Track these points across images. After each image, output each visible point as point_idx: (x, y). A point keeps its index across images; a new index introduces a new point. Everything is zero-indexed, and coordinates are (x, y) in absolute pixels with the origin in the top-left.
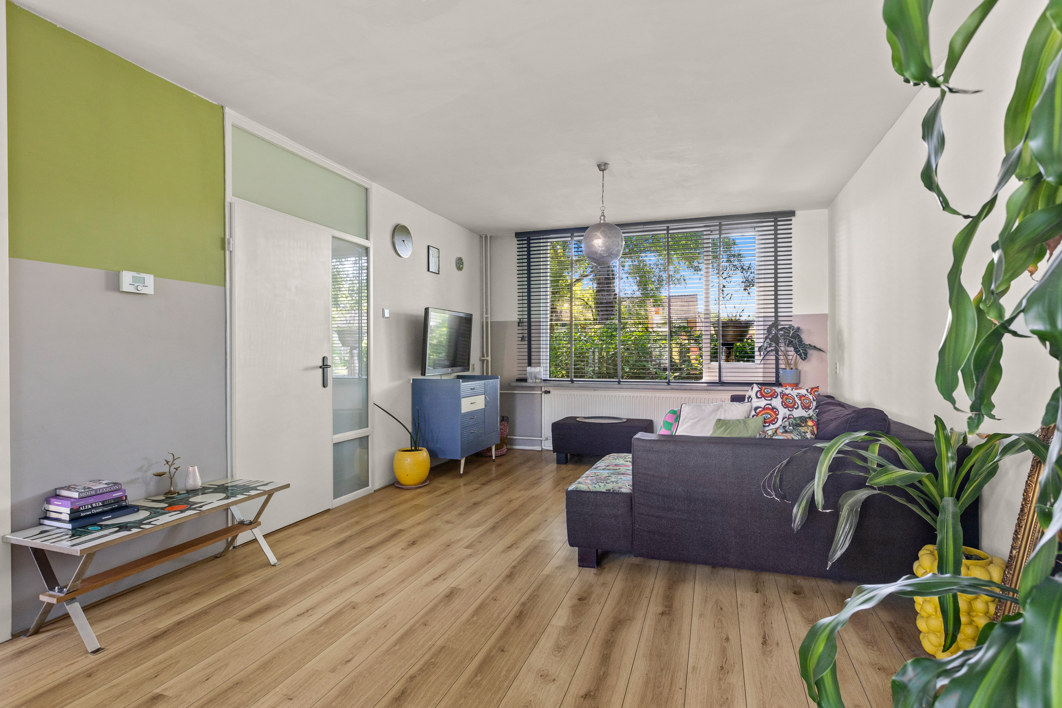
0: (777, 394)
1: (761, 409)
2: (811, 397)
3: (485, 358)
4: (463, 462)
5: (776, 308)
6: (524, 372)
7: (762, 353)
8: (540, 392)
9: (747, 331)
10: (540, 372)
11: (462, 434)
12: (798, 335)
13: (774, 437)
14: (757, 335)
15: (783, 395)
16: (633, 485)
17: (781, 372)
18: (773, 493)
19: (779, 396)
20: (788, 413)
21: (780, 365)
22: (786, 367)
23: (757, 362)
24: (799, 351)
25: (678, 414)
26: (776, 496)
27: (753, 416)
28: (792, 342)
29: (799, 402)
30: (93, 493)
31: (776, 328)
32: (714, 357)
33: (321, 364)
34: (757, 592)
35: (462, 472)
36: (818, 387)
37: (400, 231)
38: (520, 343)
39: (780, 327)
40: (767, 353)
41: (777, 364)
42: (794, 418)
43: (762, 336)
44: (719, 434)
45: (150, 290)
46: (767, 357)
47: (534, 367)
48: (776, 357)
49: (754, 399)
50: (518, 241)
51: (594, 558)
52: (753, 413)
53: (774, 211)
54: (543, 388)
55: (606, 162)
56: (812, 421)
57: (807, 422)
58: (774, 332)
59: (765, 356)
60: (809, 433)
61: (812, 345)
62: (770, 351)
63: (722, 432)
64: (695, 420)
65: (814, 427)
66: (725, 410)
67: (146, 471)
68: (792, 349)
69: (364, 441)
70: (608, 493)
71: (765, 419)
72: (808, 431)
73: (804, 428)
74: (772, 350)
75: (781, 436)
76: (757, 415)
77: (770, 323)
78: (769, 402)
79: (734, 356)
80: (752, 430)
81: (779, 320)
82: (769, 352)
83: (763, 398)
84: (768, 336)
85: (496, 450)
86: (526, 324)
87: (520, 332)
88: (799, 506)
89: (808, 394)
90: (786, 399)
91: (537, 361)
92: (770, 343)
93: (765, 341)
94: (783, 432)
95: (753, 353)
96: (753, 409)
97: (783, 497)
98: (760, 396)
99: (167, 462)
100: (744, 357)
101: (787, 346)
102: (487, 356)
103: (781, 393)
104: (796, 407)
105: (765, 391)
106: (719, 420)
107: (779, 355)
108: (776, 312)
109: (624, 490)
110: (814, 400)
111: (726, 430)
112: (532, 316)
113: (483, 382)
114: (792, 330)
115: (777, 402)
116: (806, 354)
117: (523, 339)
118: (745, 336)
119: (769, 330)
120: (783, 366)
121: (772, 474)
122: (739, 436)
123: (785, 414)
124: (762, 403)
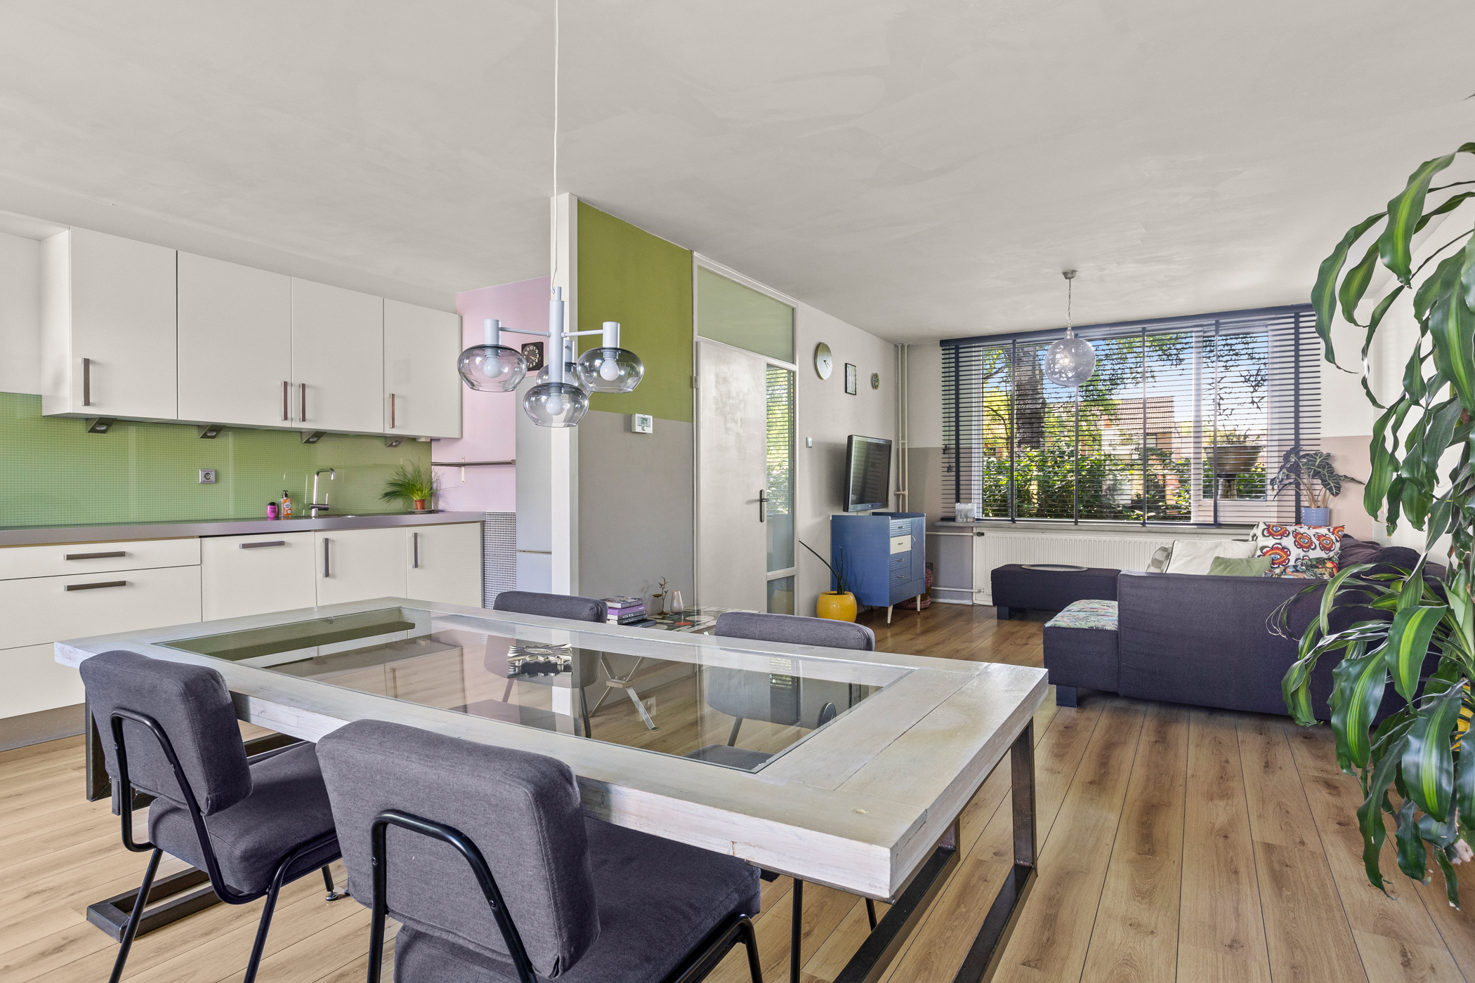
0: (1289, 533)
1: (1268, 549)
2: (1333, 537)
3: (901, 492)
4: (890, 610)
5: (1297, 429)
6: (952, 510)
7: (1276, 487)
8: (971, 534)
9: (1255, 459)
10: (972, 510)
11: (890, 579)
12: (1328, 464)
13: (1282, 577)
14: (1269, 463)
15: (1296, 534)
16: (1120, 621)
17: (1303, 511)
18: (1279, 630)
19: (1291, 534)
20: (1302, 554)
21: (1302, 502)
22: (1311, 504)
23: (1269, 498)
24: (1329, 484)
25: (1170, 551)
26: (1283, 633)
27: (1259, 556)
28: (1319, 472)
29: (1317, 543)
30: (628, 605)
31: (1297, 454)
32: (1207, 492)
33: (758, 498)
34: (1261, 734)
35: (889, 622)
36: (1343, 527)
37: (820, 348)
38: (946, 474)
39: (1302, 453)
40: (1283, 487)
41: (1298, 501)
42: (1310, 560)
43: (1276, 465)
44: (1218, 572)
45: (649, 430)
46: (1283, 492)
47: (964, 503)
48: (1296, 492)
49: (1260, 538)
50: (943, 350)
51: (1075, 699)
52: (1259, 553)
53: (1295, 304)
54: (974, 529)
55: (1073, 269)
56: (1333, 563)
57: (1325, 563)
58: (1293, 460)
59: (1280, 490)
60: (1327, 574)
61: (1349, 476)
62: (1287, 484)
63: (1221, 570)
64: (1190, 558)
65: (1334, 569)
66: (1225, 549)
67: (645, 592)
68: (1320, 482)
69: (790, 580)
70: (1091, 630)
71: (1273, 560)
72: (1326, 573)
73: (1321, 570)
74: (1290, 483)
75: (1290, 575)
76: (1264, 554)
77: (1288, 448)
78: (1278, 541)
79: (1235, 491)
80: (1259, 568)
81: (1301, 444)
82: (1285, 485)
83: (1271, 537)
84: (1285, 465)
85: (921, 601)
86: (954, 451)
87: (946, 460)
88: (1307, 638)
89: (1330, 534)
90: (1300, 538)
91: (968, 496)
92: (1287, 475)
93: (1279, 472)
94: (1293, 572)
95: (1263, 486)
96: (1258, 548)
97: (1290, 635)
98: (1268, 535)
99: (661, 585)
100: (1251, 492)
101: (1313, 478)
102: (904, 490)
103: (1293, 532)
104: (1312, 547)
105: (1274, 529)
106: (1218, 558)
107: (1300, 490)
108: (1297, 434)
109: (1108, 628)
110: (1337, 541)
111: (1225, 569)
112: (961, 442)
113: (909, 520)
114: (1320, 458)
115: (1288, 542)
116: (1338, 488)
117: (949, 469)
118: (1252, 464)
119: (1286, 458)
120: (1306, 504)
121: (1278, 612)
122: (1241, 575)
123: (1299, 554)
124: (1270, 542)
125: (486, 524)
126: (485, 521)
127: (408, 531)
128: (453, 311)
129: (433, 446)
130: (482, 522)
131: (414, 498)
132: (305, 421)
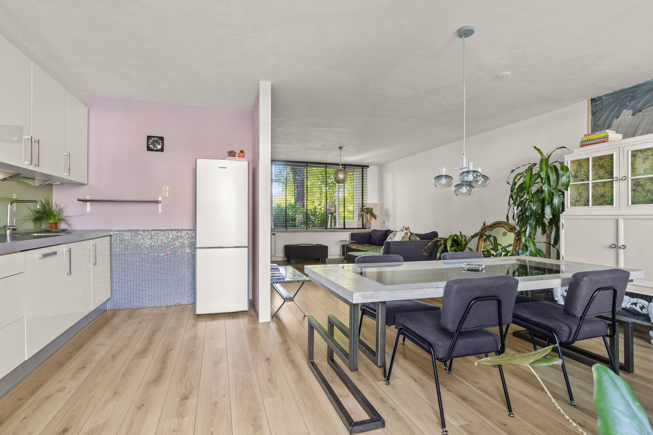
12: (372, 211)
22: (367, 222)
23: (355, 220)
39: (364, 208)
53: (362, 165)
81: (363, 205)
107: (364, 218)
108: (363, 202)
114: (370, 209)
125: (112, 237)
126: (112, 235)
127: (91, 242)
128: (86, 105)
129: (54, 187)
130: (110, 235)
131: (50, 222)
132: (39, 166)
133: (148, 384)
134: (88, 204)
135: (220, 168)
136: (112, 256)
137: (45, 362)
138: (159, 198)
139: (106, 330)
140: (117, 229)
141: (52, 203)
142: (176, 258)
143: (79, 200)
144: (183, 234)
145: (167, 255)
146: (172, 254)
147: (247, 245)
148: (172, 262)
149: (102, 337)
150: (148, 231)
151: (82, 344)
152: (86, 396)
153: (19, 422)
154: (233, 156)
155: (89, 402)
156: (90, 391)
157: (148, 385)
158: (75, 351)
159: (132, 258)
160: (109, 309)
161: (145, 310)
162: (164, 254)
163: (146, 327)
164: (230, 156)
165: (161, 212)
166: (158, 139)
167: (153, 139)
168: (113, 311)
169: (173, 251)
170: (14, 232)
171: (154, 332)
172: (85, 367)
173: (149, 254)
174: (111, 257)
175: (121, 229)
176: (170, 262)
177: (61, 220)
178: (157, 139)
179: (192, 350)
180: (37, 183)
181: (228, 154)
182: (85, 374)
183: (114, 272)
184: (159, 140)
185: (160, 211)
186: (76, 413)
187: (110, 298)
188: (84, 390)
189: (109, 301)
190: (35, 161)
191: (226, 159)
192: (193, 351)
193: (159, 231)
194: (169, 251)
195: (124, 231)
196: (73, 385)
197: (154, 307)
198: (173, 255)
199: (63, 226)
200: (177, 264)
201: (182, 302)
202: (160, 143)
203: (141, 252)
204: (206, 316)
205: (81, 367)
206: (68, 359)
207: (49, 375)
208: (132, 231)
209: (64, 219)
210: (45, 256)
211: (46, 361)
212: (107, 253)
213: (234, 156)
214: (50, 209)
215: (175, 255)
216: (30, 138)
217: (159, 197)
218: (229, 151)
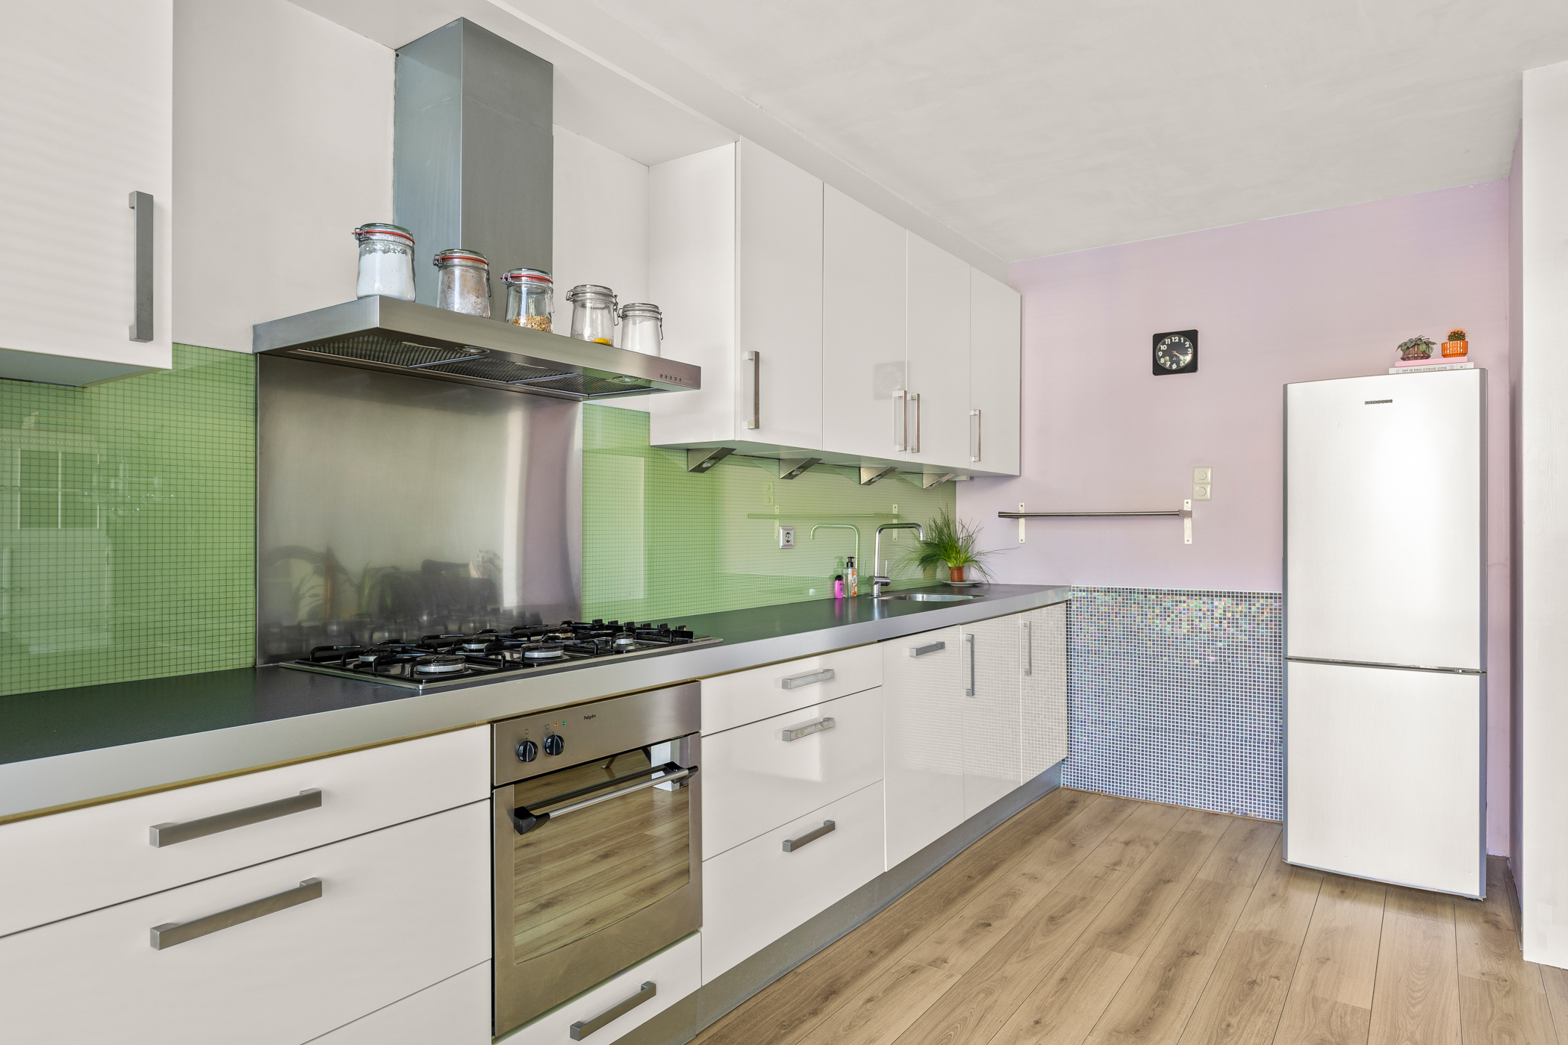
125: (1070, 604)
126: (1070, 600)
127: (1020, 619)
128: (1014, 287)
129: (958, 487)
130: (1067, 601)
131: (950, 565)
132: (918, 451)
133: (1116, 1031)
134: (1022, 521)
135: (1367, 403)
136: (1071, 652)
137: (923, 884)
138: (1185, 504)
139: (1051, 842)
140: (1083, 586)
141: (954, 522)
142: (1233, 676)
143: (1002, 515)
144: (1253, 608)
145: (1209, 667)
146: (1221, 663)
147: (1477, 667)
148: (1221, 686)
149: (1034, 860)
150: (1157, 593)
151: (994, 862)
152: (979, 999)
153: (861, 1003)
154: (1422, 358)
155: (981, 1019)
156: (989, 992)
157: (1114, 1033)
158: (979, 877)
159: (1117, 662)
160: (1064, 784)
161: (1147, 809)
162: (1198, 660)
163: (1142, 861)
164: (1409, 359)
165: (1190, 542)
166: (1182, 339)
167: (1168, 341)
168: (1073, 792)
169: (1225, 656)
170: (885, 589)
171: (1161, 881)
172: (990, 925)
173: (1160, 657)
174: (1068, 656)
175: (1091, 586)
176: (1217, 686)
177: (969, 560)
178: (1180, 340)
179: (1254, 978)
180: (927, 482)
181: (1400, 353)
182: (988, 941)
183: (1074, 694)
184: (1185, 341)
185: (1188, 537)
186: (952, 1033)
187: (1067, 758)
188: (978, 985)
189: (1064, 764)
190: (912, 442)
191: (1391, 370)
192: (1254, 982)
193: (1184, 595)
194: (1212, 656)
195: (1098, 591)
196: (963, 960)
197: (1171, 807)
198: (1225, 667)
199: (973, 575)
200: (1238, 695)
201: (1251, 811)
202: (1188, 348)
203: (1139, 650)
204: (1321, 876)
205: (983, 921)
206: (964, 891)
207: (925, 917)
208: (1116, 592)
209: (974, 559)
210: (921, 651)
211: (926, 882)
212: (1061, 645)
213: (1426, 356)
214: (950, 536)
215: (1229, 668)
216: (902, 394)
217: (1186, 501)
218: (1406, 341)
